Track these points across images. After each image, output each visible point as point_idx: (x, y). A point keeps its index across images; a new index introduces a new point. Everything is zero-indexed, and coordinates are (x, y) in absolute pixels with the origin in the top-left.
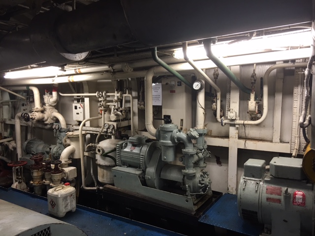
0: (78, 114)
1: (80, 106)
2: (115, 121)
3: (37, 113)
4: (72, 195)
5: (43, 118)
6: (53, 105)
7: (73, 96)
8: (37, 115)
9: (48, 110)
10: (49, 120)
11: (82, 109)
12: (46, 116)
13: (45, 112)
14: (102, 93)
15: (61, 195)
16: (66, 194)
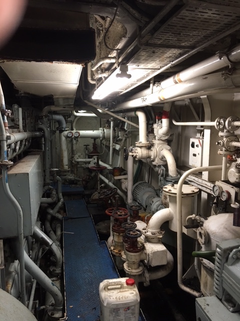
0: (195, 155)
1: (199, 144)
2: (234, 185)
3: (139, 149)
4: (128, 308)
5: (149, 157)
6: (164, 139)
7: (196, 126)
8: (140, 152)
9: (156, 146)
10: (156, 160)
11: (200, 148)
12: (152, 153)
13: (152, 149)
14: (225, 122)
15: (108, 304)
16: (117, 305)
